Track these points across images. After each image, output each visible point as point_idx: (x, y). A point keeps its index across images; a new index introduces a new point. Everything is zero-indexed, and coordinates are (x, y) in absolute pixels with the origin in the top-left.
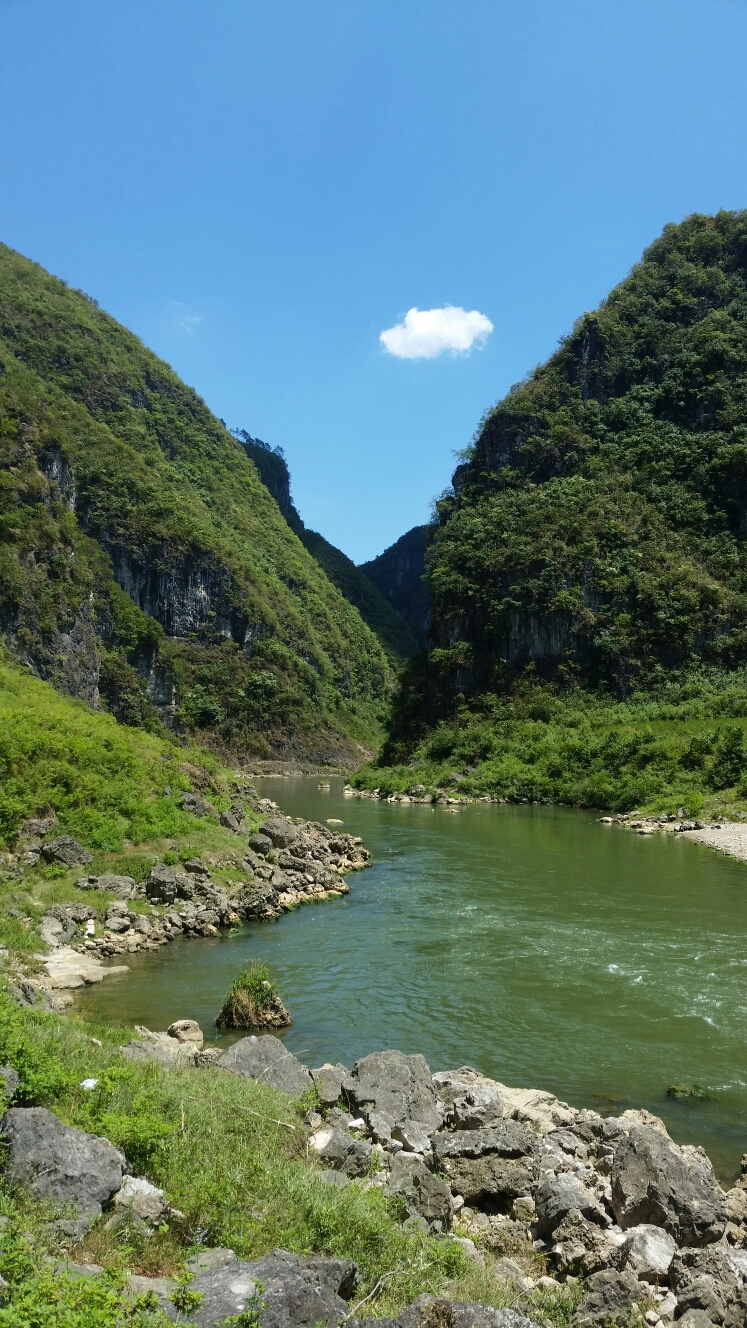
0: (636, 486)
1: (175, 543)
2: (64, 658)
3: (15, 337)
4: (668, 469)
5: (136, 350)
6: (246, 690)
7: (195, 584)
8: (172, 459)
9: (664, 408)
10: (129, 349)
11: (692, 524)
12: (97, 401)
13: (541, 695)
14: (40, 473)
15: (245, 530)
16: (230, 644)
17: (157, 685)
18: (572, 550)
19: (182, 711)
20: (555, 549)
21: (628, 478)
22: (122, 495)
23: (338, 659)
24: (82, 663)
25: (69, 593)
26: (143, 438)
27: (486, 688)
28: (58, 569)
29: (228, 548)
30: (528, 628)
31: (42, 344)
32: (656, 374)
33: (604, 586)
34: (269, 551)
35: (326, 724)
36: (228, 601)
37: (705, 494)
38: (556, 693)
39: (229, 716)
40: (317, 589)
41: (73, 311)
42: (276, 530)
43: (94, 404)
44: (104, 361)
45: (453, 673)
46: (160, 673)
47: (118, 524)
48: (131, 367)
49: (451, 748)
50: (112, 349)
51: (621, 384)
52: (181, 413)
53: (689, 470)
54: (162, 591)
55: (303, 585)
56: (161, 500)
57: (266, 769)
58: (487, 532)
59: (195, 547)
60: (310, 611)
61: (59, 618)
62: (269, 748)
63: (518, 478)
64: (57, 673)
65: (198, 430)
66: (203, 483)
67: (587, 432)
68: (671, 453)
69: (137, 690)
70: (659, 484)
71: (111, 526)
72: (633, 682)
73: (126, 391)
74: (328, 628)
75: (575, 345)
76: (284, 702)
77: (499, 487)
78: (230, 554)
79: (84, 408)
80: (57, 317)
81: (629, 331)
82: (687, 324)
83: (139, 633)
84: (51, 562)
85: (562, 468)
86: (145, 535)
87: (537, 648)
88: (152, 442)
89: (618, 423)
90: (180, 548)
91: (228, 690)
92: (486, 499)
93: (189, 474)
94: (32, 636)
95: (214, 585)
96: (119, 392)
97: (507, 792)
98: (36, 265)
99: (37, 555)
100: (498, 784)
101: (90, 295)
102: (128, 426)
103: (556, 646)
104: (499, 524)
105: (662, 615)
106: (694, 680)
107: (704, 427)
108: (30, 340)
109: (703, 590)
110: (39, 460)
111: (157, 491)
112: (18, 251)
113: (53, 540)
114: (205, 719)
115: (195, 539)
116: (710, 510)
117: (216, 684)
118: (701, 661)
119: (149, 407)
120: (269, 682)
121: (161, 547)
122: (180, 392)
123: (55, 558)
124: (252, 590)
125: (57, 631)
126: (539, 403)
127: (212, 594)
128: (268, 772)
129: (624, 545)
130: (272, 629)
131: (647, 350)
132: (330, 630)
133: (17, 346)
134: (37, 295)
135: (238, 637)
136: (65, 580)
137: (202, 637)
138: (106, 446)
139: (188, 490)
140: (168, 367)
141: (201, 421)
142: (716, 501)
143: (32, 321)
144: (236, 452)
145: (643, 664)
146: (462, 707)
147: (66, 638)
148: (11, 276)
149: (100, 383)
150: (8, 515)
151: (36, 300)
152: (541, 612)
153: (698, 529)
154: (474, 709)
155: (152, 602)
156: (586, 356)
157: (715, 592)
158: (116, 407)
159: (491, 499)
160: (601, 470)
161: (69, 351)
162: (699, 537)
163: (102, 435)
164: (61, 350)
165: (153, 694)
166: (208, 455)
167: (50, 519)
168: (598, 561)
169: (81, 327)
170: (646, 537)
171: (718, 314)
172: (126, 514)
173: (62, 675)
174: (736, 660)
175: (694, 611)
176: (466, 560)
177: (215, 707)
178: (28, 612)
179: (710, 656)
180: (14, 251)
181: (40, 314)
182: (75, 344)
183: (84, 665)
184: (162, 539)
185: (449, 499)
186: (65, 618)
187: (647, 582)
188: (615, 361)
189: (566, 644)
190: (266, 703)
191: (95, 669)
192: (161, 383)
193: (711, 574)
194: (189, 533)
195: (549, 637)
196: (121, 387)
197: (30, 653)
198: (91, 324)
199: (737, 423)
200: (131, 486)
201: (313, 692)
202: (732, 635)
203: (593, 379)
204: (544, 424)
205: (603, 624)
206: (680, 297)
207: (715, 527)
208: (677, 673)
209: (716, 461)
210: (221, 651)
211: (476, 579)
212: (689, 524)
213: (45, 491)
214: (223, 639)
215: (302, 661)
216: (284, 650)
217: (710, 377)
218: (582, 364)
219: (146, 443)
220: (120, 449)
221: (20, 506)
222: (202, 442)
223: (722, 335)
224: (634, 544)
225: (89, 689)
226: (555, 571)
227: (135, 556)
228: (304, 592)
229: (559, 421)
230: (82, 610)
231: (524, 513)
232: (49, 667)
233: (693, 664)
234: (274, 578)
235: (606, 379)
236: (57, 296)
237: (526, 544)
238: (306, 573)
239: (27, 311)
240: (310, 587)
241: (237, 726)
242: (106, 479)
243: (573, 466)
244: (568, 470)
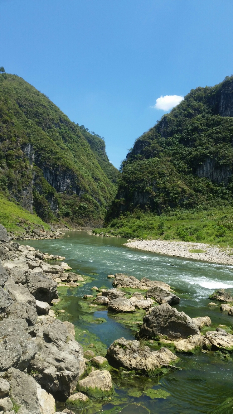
0: (171, 161)
1: (62, 167)
2: (24, 197)
3: (24, 108)
4: (180, 157)
5: (58, 111)
6: (78, 208)
7: (67, 178)
8: (66, 143)
9: (181, 141)
10: (56, 111)
11: (184, 172)
12: (45, 126)
13: (140, 213)
14: (21, 151)
15: (84, 163)
16: (75, 195)
17: (53, 205)
18: (152, 177)
19: (60, 212)
20: (147, 176)
21: (169, 159)
22: (49, 153)
23: (107, 201)
24: (28, 198)
25: (26, 181)
26: (57, 137)
27: (127, 210)
28: (24, 175)
29: (76, 169)
30: (139, 196)
31: (32, 110)
32: (180, 131)
33: (158, 186)
34: (90, 170)
35: (100, 218)
36: (75, 183)
37: (188, 164)
38: (144, 212)
39: (73, 214)
40: (103, 181)
41: (41, 100)
42: (93, 164)
43: (45, 127)
44: (48, 115)
45: (120, 206)
46: (54, 202)
47: (47, 161)
48: (56, 117)
49: (115, 224)
50: (51, 111)
51: (171, 134)
52: (69, 130)
53: (185, 158)
54: (58, 180)
55: (99, 179)
56: (59, 155)
57: (82, 229)
58: (132, 171)
59: (67, 168)
60: (100, 187)
61: (23, 187)
62: (84, 224)
63: (142, 157)
64: (21, 200)
65: (74, 135)
66: (74, 150)
67: (161, 146)
68: (181, 153)
69: (47, 206)
70: (176, 161)
71: (45, 162)
72: (162, 211)
73: (54, 123)
74: (105, 192)
75: (161, 123)
76: (89, 211)
77: (137, 159)
78: (77, 171)
79: (41, 129)
80: (36, 102)
81: (176, 120)
82: (191, 118)
83: (49, 191)
84: (22, 173)
85: (153, 155)
86: (54, 164)
87: (141, 201)
88: (60, 138)
89: (169, 144)
90: (63, 168)
91: (73, 207)
92: (133, 162)
93: (70, 147)
94: (16, 191)
95: (72, 179)
96: (52, 124)
97: (122, 235)
98: (32, 86)
99: (19, 171)
100: (121, 233)
101: (46, 95)
102: (54, 134)
103: (145, 201)
104: (135, 169)
105: (171, 194)
106: (177, 211)
107: (190, 146)
108: (28, 108)
109: (183, 189)
110: (21, 148)
111: (58, 152)
112: (28, 82)
113: (23, 168)
114: (67, 215)
115: (68, 166)
116: (188, 168)
117: (71, 205)
118: (180, 207)
119: (60, 128)
120: (85, 206)
121: (58, 168)
122: (69, 124)
123: (23, 172)
124: (82, 180)
125: (22, 190)
126: (149, 138)
127: (71, 181)
128: (83, 230)
129: (165, 176)
130: (87, 191)
131: (179, 125)
132: (106, 192)
133: (25, 110)
134: (31, 96)
135: (78, 193)
136: (25, 178)
137: (68, 193)
138: (46, 140)
139: (68, 151)
140: (67, 117)
141: (75, 132)
142: (190, 166)
143: (29, 103)
144: (84, 141)
145: (166, 206)
146: (121, 215)
147: (25, 192)
148: (25, 90)
149: (47, 121)
150: (12, 162)
151: (31, 97)
152: (143, 192)
153: (185, 173)
154: (124, 215)
155: (55, 182)
156: (163, 126)
157: (185, 189)
158: (51, 128)
159: (135, 162)
160: (163, 156)
161: (39, 112)
162: (185, 175)
163: (45, 137)
164: (37, 111)
165: (52, 207)
166: (76, 142)
167: (23, 163)
168: (158, 180)
169: (43, 105)
170: (171, 174)
171: (199, 116)
172: (50, 159)
173: (23, 201)
174: (188, 207)
175: (179, 194)
176: (126, 177)
177: (70, 211)
178: (15, 185)
179: (182, 206)
180: (26, 82)
181: (32, 101)
182: (41, 110)
183: (29, 199)
184: (59, 166)
185: (125, 161)
186: (25, 187)
187: (169, 185)
188: (170, 128)
189: (148, 200)
190: (84, 211)
191: (32, 200)
192: (64, 121)
193: (186, 185)
194: (66, 164)
195: (144, 198)
196: (52, 122)
197: (15, 195)
198: (45, 104)
199: (198, 146)
200: (51, 151)
201: (98, 209)
202: (188, 200)
203: (164, 132)
204: (150, 144)
205: (157, 196)
206: (190, 111)
207: (190, 172)
208: (173, 209)
209: (191, 156)
210: (73, 197)
211: (127, 183)
212: (183, 171)
213: (22, 156)
214: (73, 193)
215: (95, 201)
216: (90, 197)
217: (193, 133)
218: (162, 128)
219: (58, 138)
220: (50, 141)
221: (15, 159)
222: (75, 138)
223: (198, 122)
224: (167, 176)
225: (30, 205)
226: (146, 182)
227: (51, 170)
228: (99, 182)
229: (154, 143)
230: (29, 185)
231: (141, 166)
232: (20, 199)
233: (178, 207)
234: (90, 177)
235: (168, 132)
236: (37, 96)
237: (140, 174)
238: (100, 176)
239: (28, 100)
240: (101, 180)
241: (75, 217)
242: (45, 149)
243: (156, 155)
244: (154, 156)
